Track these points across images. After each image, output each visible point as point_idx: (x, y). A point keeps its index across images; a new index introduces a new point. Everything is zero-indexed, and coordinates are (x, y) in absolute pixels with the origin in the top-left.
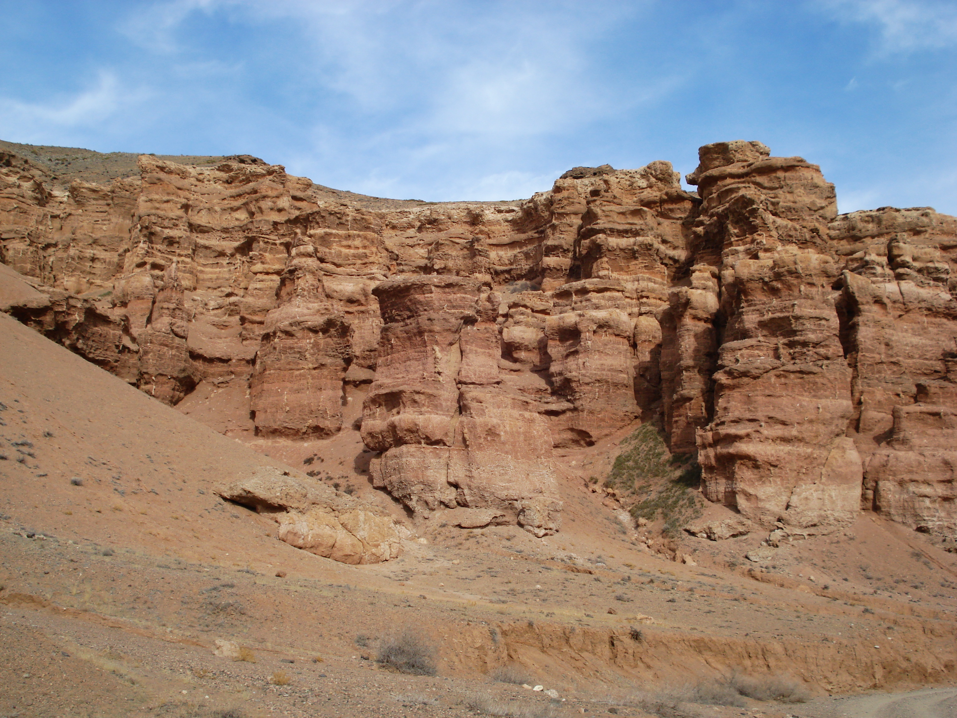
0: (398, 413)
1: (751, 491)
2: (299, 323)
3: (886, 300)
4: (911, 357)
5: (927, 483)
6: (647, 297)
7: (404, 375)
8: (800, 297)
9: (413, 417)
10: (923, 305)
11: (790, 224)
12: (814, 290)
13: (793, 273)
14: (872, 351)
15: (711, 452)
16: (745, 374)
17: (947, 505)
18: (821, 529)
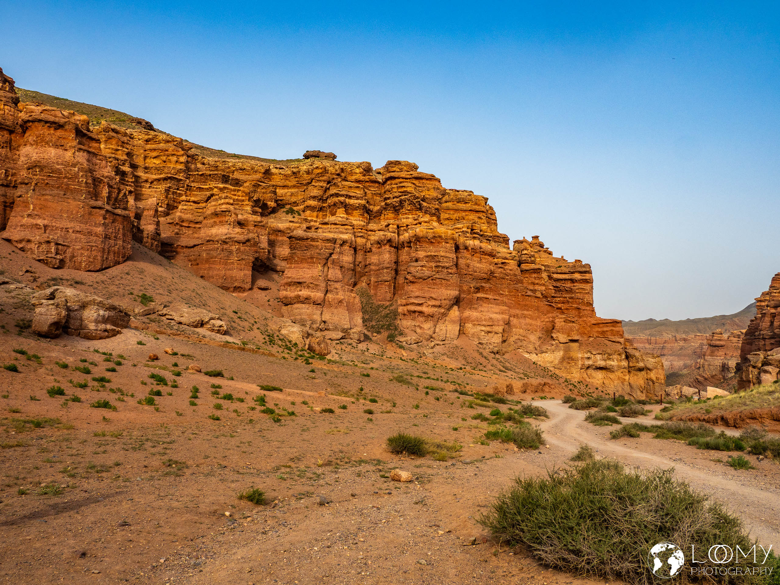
0: (301, 290)
1: (422, 326)
2: (230, 238)
3: (470, 248)
4: (476, 272)
5: (484, 326)
6: (361, 229)
7: (302, 274)
8: (442, 247)
9: (309, 293)
10: (482, 250)
11: (428, 205)
12: (448, 245)
13: (440, 237)
14: (463, 269)
15: (405, 308)
16: (420, 278)
17: (490, 334)
18: (446, 342)
